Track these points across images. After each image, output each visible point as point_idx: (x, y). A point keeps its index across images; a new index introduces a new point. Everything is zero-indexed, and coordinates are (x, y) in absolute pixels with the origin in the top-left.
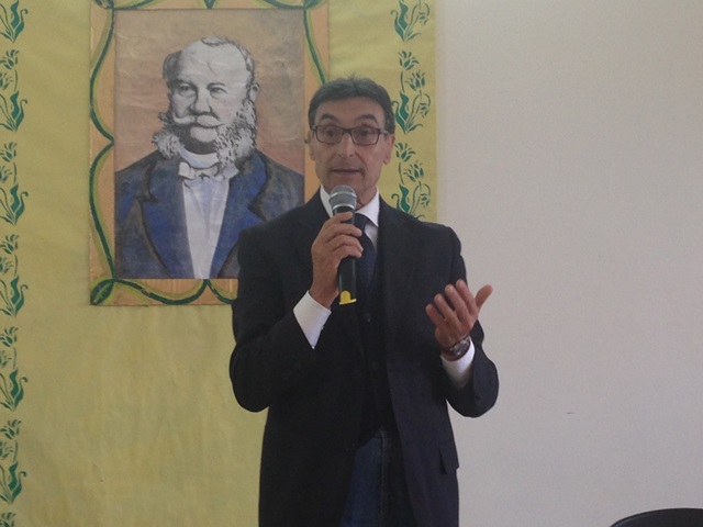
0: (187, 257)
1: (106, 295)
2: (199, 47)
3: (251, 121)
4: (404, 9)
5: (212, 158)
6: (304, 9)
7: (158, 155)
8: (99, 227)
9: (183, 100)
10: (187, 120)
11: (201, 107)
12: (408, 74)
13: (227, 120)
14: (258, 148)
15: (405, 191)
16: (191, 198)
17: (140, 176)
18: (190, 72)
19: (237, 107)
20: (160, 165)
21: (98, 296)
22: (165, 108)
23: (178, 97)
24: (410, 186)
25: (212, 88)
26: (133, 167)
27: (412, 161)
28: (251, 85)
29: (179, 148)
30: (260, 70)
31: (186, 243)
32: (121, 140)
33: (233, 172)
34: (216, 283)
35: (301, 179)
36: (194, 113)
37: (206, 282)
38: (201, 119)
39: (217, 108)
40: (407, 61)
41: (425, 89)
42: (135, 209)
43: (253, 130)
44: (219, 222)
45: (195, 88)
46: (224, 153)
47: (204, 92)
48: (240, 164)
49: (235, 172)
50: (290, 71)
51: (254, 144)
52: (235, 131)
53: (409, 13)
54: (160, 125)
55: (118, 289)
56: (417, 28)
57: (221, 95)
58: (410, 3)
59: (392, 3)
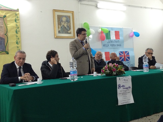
4: (16, 19)
6: (3, 18)
12: (17, 27)
15: (17, 41)
24: (18, 40)
27: (18, 37)
35: (4, 39)
40: (17, 25)
41: (19, 29)
50: (2, 26)
56: (18, 21)
58: (17, 18)
59: (14, 18)
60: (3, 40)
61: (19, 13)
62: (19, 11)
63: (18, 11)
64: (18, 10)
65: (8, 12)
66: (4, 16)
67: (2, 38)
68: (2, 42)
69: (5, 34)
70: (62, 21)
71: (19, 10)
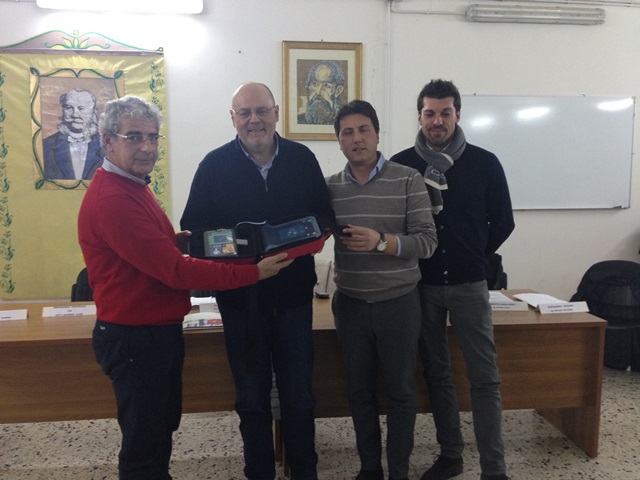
0: (73, 172)
1: (42, 184)
2: (74, 92)
4: (153, 81)
5: (81, 135)
6: (114, 79)
7: (59, 133)
8: (37, 160)
9: (68, 112)
10: (70, 120)
11: (75, 115)
13: (86, 121)
16: (73, 149)
17: (53, 141)
18: (70, 102)
19: (90, 116)
20: (60, 137)
21: (39, 185)
22: (61, 115)
23: (66, 111)
25: (80, 108)
26: (50, 137)
28: (94, 108)
29: (67, 130)
30: (98, 102)
31: (72, 166)
32: (44, 127)
33: (89, 141)
34: (85, 181)
36: (73, 117)
37: (81, 181)
38: (76, 120)
39: (82, 116)
40: (155, 101)
42: (51, 154)
43: (96, 125)
44: (85, 159)
45: (73, 108)
46: (86, 133)
47: (76, 110)
48: (92, 137)
49: (90, 141)
53: (155, 82)
54: (60, 122)
55: (46, 184)
56: (158, 88)
57: (83, 111)
58: (155, 78)
59: (148, 79)
61: (162, 62)
62: (165, 55)
63: (161, 54)
64: (159, 53)
65: (130, 58)
66: (116, 73)
70: (314, 81)
71: (164, 52)
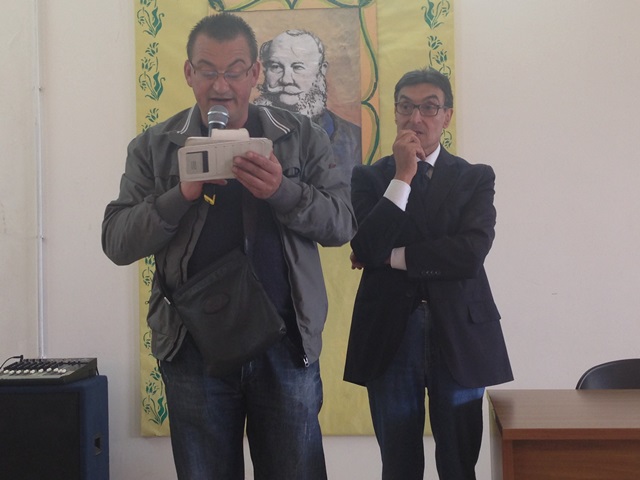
2: (285, 37)
3: (323, 89)
4: (431, 5)
6: (359, 7)
9: (274, 75)
10: (277, 89)
11: (287, 80)
12: (434, 53)
13: (305, 89)
14: (328, 108)
18: (279, 55)
19: (313, 79)
22: (261, 82)
23: (270, 73)
25: (295, 66)
28: (322, 63)
30: (328, 53)
35: (358, 131)
36: (282, 84)
38: (287, 89)
39: (299, 80)
40: (434, 43)
41: (446, 63)
43: (324, 96)
45: (282, 66)
46: (304, 112)
47: (289, 69)
50: (350, 53)
51: (325, 105)
52: (311, 96)
53: (435, 8)
56: (440, 19)
57: (301, 71)
60: (354, 138)
67: (348, 124)
68: (348, 147)
69: (365, 103)
